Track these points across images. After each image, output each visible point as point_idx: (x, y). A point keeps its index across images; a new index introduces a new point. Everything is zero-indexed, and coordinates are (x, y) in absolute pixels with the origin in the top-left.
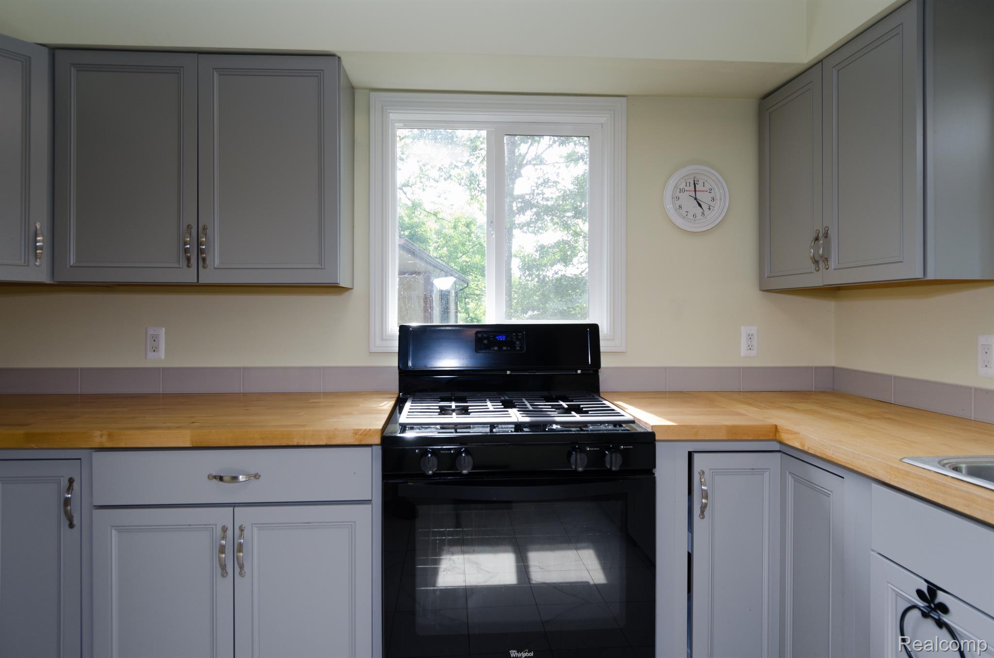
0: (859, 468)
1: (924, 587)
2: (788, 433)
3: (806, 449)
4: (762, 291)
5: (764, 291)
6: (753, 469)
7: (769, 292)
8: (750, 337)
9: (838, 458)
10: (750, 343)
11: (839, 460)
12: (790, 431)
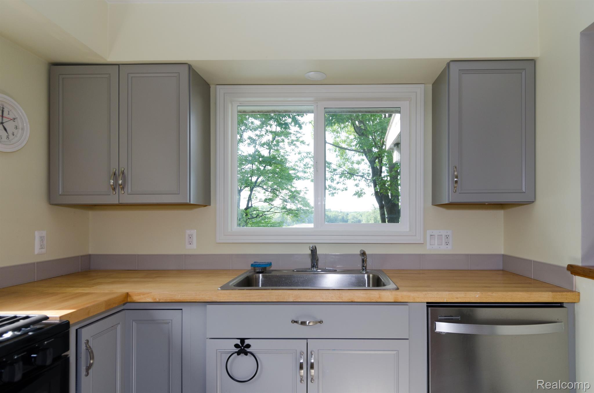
0: (200, 300)
1: (238, 342)
2: (140, 295)
3: (158, 300)
4: (51, 204)
5: (53, 204)
6: (112, 327)
7: (58, 206)
8: (42, 238)
9: (184, 299)
10: (42, 243)
11: (185, 300)
12: (141, 293)
